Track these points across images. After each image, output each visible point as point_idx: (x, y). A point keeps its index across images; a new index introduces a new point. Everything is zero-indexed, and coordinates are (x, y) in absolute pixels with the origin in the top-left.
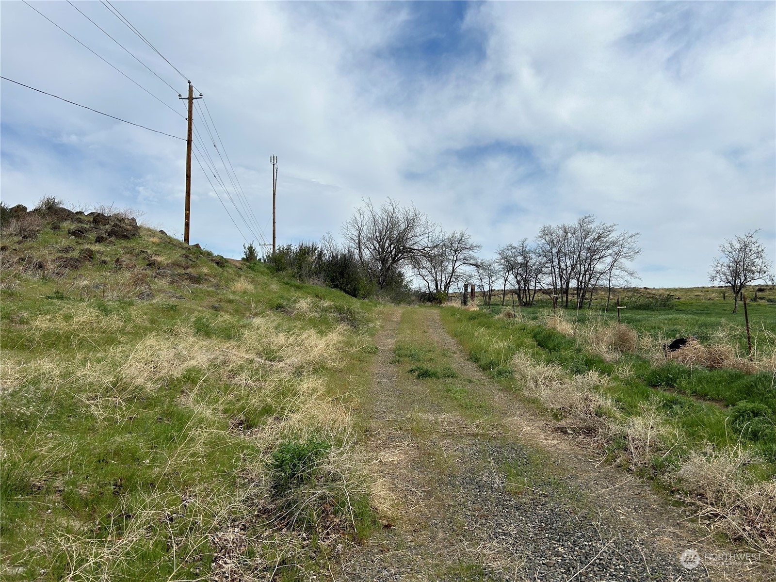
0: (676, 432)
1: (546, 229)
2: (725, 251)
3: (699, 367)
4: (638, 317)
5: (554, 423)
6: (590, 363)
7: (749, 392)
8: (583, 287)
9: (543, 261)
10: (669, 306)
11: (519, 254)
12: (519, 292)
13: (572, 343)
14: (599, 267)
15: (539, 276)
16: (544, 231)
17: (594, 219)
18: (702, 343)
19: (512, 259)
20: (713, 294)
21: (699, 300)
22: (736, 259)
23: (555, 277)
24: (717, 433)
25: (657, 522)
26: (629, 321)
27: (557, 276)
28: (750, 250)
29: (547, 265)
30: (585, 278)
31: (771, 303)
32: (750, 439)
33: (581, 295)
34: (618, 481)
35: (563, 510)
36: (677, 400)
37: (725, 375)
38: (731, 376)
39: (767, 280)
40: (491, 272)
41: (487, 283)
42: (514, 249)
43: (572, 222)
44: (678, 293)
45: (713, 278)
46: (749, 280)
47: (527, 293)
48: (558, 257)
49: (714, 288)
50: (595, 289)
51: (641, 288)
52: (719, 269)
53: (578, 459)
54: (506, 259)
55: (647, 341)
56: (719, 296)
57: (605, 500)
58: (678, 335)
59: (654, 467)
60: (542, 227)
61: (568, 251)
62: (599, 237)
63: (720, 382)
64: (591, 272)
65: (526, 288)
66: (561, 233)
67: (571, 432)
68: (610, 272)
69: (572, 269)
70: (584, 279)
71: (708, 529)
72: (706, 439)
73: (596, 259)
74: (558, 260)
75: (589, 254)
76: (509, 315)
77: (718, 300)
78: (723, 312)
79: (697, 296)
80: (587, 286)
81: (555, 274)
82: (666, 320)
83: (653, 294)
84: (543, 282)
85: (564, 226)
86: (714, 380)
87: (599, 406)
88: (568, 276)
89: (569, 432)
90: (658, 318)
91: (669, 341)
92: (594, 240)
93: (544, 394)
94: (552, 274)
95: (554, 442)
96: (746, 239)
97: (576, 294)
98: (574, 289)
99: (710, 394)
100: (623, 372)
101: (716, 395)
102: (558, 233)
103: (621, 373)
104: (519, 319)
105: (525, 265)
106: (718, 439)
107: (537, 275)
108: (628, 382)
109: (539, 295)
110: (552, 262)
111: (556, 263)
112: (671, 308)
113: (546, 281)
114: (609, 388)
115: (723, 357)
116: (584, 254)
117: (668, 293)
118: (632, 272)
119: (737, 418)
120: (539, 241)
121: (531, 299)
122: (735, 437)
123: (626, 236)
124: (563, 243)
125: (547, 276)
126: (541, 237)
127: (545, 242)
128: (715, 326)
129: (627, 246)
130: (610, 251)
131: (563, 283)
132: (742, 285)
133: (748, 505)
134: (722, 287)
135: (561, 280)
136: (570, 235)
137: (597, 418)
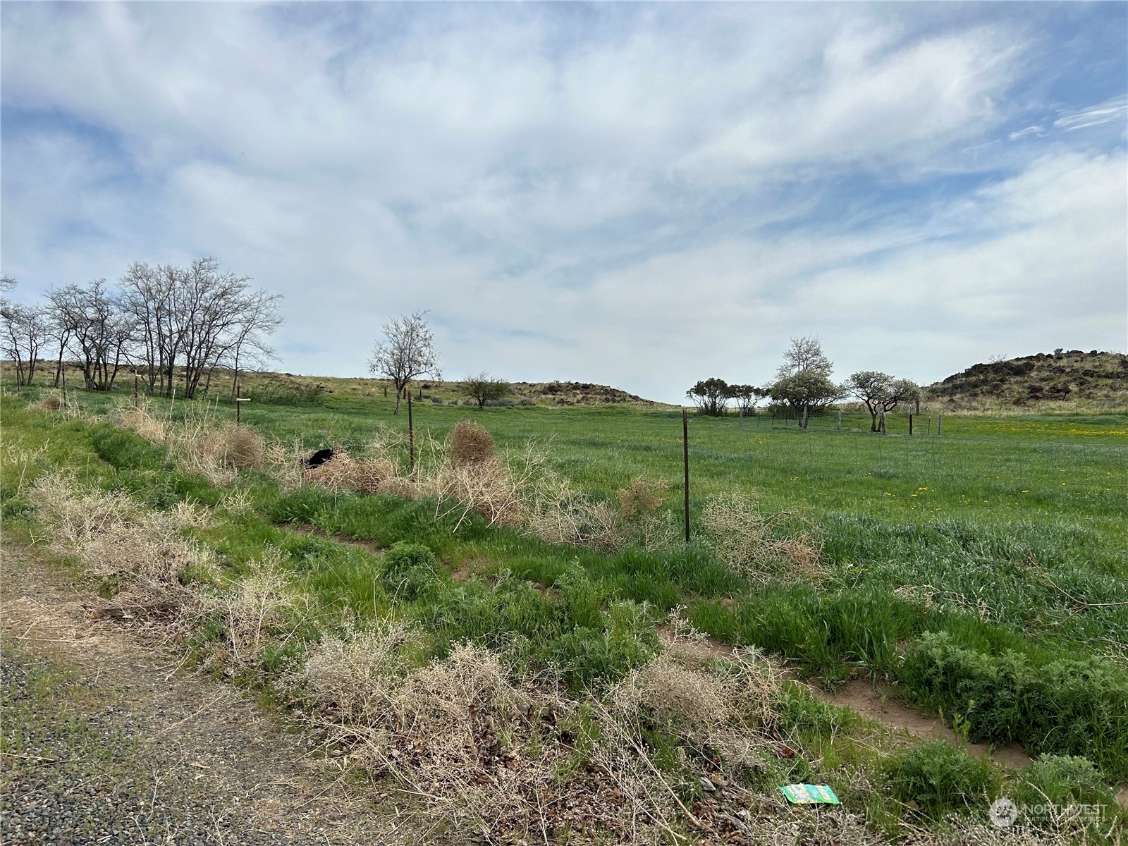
0: (305, 598)
1: (138, 268)
2: (389, 333)
3: (347, 492)
4: (273, 415)
5: (100, 603)
6: (183, 489)
7: (407, 527)
8: (196, 366)
9: (132, 320)
10: (317, 401)
11: (89, 304)
12: (88, 367)
13: (160, 455)
14: (222, 337)
15: (125, 343)
16: (135, 272)
17: (217, 265)
18: (352, 456)
19: (77, 310)
20: (372, 388)
21: (356, 395)
22: (401, 345)
23: (152, 347)
24: (363, 596)
25: (259, 770)
26: (257, 421)
27: (155, 346)
28: (418, 335)
29: (138, 327)
30: (200, 352)
31: (437, 404)
32: (407, 599)
33: (192, 378)
34: (201, 702)
35: (82, 788)
36: (312, 545)
37: (380, 503)
38: (387, 504)
39: (434, 375)
40: (34, 329)
41: (26, 346)
42: (80, 293)
43: (184, 265)
44: (330, 385)
45: (374, 368)
46: (414, 373)
47: (103, 370)
48: (157, 315)
49: (374, 381)
50: (214, 371)
51: (281, 374)
52: (381, 356)
53: (135, 669)
54: (66, 309)
55: (278, 452)
56: (380, 391)
57: (173, 745)
58: (321, 445)
59: (265, 667)
60: (132, 265)
61: (174, 309)
62: (224, 294)
63: (372, 514)
64: (210, 344)
65: (101, 362)
66: (164, 279)
67: (130, 617)
68: (238, 348)
69: (180, 338)
70: (198, 353)
71: (339, 766)
72: (347, 606)
73: (218, 326)
74: (158, 320)
75: (207, 317)
76: (54, 405)
77: (378, 397)
78: (384, 412)
79: (353, 389)
80: (203, 364)
81: (152, 342)
82: (310, 420)
83: (297, 384)
84: (131, 353)
85: (169, 268)
86: (365, 510)
87: (188, 565)
88: (173, 348)
89: (126, 616)
90: (299, 418)
91: (310, 453)
92: (217, 296)
93: (91, 548)
94: (146, 341)
95: (95, 640)
96: (413, 321)
97: (184, 377)
98: (183, 369)
99: (358, 531)
100: (235, 503)
101: (366, 533)
102: (159, 278)
103: (232, 505)
104: (72, 412)
105: (100, 322)
106: (364, 604)
107: (120, 342)
108: (241, 520)
109: (125, 374)
110: (148, 323)
111: (153, 325)
112: (320, 404)
113: (136, 353)
114: (209, 531)
115: (378, 477)
116: (200, 315)
117: (317, 383)
118: (269, 350)
119: (390, 568)
120: (126, 286)
121: (109, 379)
122: (386, 597)
123: (264, 297)
124: (166, 294)
125: (138, 344)
126: (129, 280)
127: (137, 290)
128: (370, 431)
129: (265, 312)
130: (240, 316)
131: (164, 357)
132: (407, 380)
133: (398, 712)
134: (383, 380)
135: (161, 353)
136: (178, 284)
137: (180, 587)
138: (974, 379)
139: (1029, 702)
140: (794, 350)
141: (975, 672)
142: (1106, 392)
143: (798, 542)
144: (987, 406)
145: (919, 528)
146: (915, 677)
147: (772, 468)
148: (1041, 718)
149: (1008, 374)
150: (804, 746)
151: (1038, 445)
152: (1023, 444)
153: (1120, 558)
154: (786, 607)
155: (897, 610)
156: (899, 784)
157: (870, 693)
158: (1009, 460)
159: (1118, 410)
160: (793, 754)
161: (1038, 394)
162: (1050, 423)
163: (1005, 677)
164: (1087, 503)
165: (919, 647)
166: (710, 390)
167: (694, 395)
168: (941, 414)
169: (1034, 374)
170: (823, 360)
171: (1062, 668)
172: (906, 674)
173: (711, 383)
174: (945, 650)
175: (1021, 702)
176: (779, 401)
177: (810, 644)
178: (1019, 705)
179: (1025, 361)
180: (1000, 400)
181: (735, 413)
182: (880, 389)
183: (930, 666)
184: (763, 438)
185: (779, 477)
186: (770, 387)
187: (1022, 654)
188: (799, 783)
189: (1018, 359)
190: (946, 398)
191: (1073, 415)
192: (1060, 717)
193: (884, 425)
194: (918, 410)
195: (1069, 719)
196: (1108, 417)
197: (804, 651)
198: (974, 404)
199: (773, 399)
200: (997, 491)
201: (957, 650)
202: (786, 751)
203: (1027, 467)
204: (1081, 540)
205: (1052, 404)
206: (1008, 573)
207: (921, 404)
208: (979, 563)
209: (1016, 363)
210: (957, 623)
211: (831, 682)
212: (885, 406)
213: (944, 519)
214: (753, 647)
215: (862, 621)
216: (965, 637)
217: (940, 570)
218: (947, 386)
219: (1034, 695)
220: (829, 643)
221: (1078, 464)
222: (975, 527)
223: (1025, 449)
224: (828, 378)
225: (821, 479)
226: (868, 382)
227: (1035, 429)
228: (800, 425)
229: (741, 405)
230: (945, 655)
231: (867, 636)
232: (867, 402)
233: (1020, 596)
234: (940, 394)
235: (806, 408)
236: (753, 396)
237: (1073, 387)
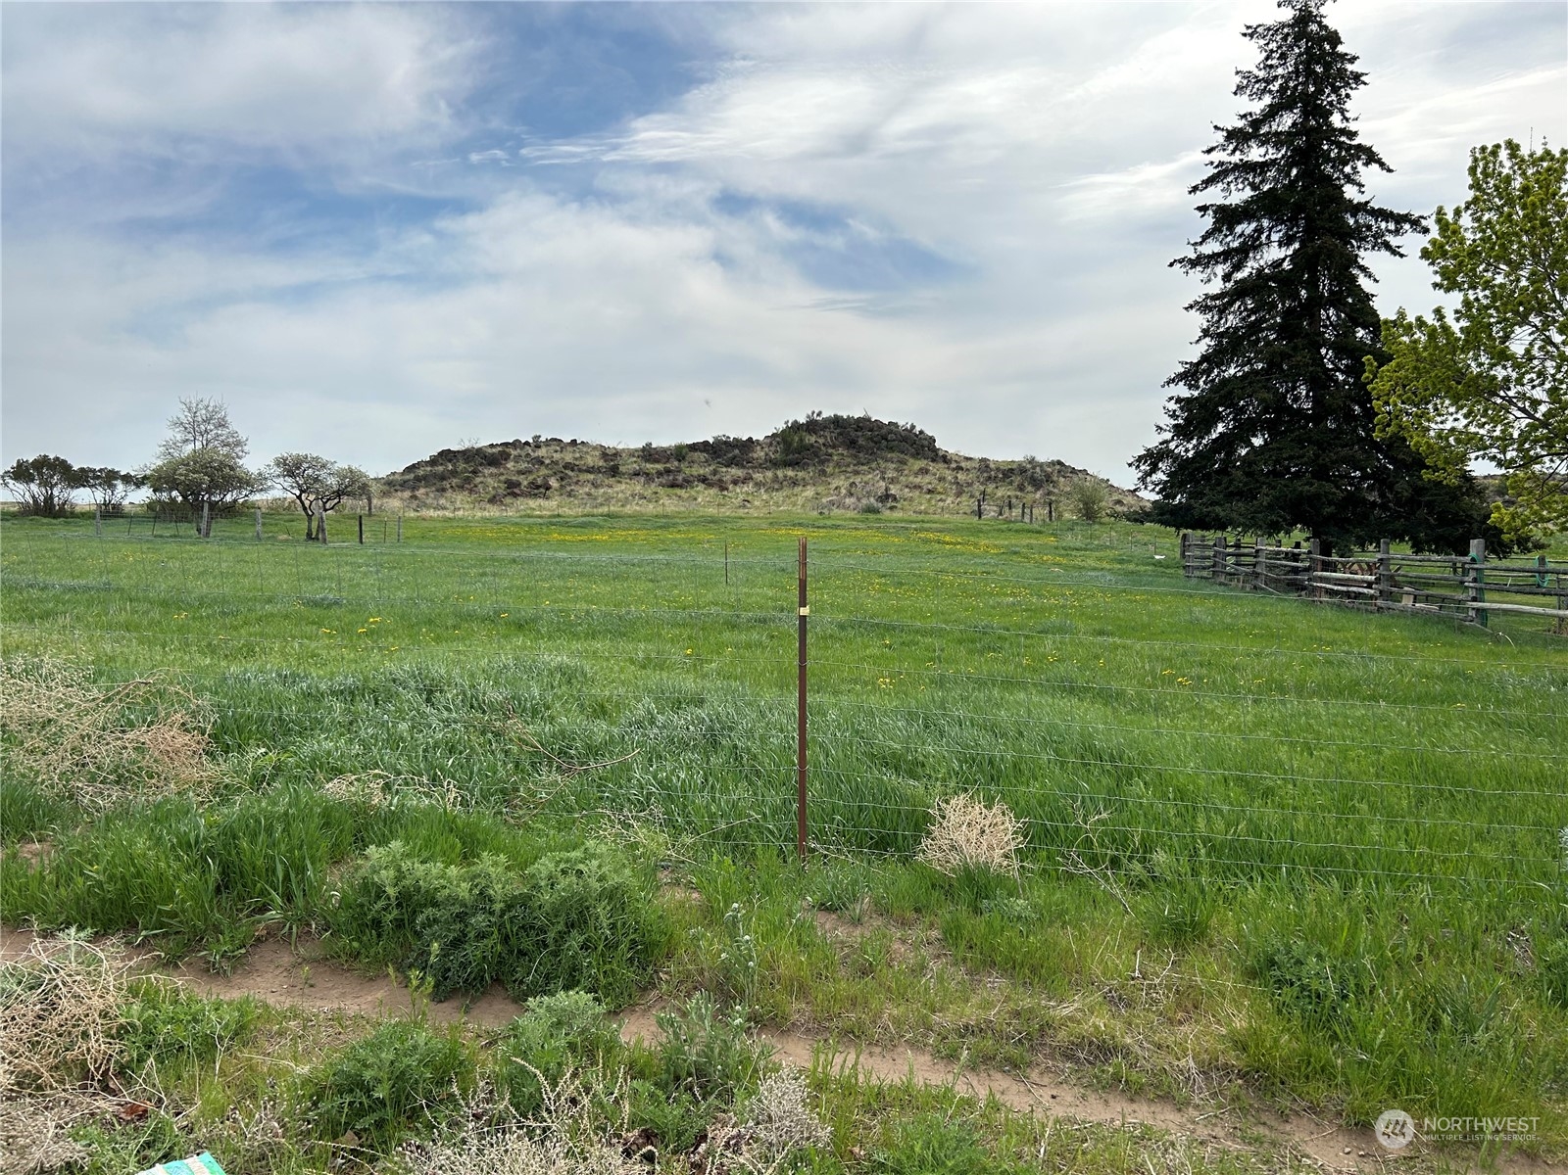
138: (441, 468)
139: (512, 922)
140: (185, 417)
141: (441, 896)
142: (587, 490)
143: (167, 728)
144: (458, 505)
145: (366, 679)
146: (356, 919)
147: (147, 599)
148: (527, 944)
149: (481, 464)
150: (166, 1089)
151: (518, 554)
152: (502, 553)
153: (611, 697)
154: (141, 843)
155: (329, 816)
156: (328, 1112)
157: (286, 959)
158: (484, 574)
159: (600, 510)
160: (145, 1111)
161: (517, 491)
162: (530, 526)
163: (481, 893)
164: (572, 625)
165: (362, 872)
166: (41, 474)
167: (11, 482)
168: (401, 514)
169: (510, 465)
170: (232, 434)
171: (551, 866)
172: (343, 916)
173: (42, 463)
174: (399, 870)
175: (502, 926)
176: (165, 494)
177: (184, 901)
178: (499, 930)
179: (500, 449)
180: (473, 496)
181: (89, 512)
182: (316, 480)
183: (378, 897)
184: (135, 552)
185: (156, 614)
186: (148, 472)
187: (501, 856)
188: (153, 1165)
189: (492, 446)
190: (407, 494)
191: (554, 516)
192: (551, 935)
193: (323, 530)
194: (370, 509)
195: (562, 936)
196: (591, 519)
197: (173, 915)
198: (442, 501)
199: (154, 491)
200: (470, 617)
201: (416, 865)
202: (132, 1109)
203: (506, 582)
204: (569, 675)
205: (532, 503)
206: (483, 733)
207: (375, 501)
208: (447, 723)
209: (490, 451)
210: (416, 822)
211: (222, 956)
212: (325, 503)
213: (399, 662)
214: (73, 930)
215: (274, 845)
216: (428, 843)
217: (394, 742)
218: (407, 477)
219: (518, 911)
220: (218, 890)
221: (561, 576)
222: (443, 671)
223: (503, 560)
224: (240, 462)
225: (224, 613)
226: (298, 468)
227: (513, 533)
228: (199, 530)
229: (100, 500)
230: (400, 876)
231: (280, 868)
232: (299, 497)
233: (499, 764)
234: (398, 487)
235: (206, 506)
236: (120, 486)
237: (553, 483)
